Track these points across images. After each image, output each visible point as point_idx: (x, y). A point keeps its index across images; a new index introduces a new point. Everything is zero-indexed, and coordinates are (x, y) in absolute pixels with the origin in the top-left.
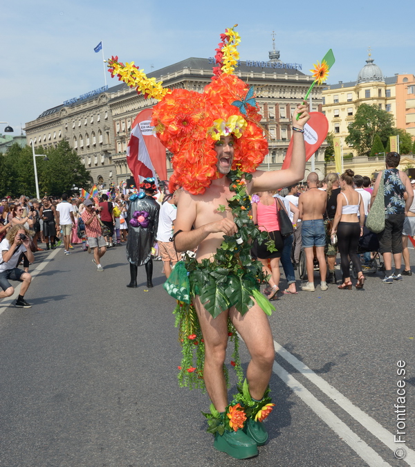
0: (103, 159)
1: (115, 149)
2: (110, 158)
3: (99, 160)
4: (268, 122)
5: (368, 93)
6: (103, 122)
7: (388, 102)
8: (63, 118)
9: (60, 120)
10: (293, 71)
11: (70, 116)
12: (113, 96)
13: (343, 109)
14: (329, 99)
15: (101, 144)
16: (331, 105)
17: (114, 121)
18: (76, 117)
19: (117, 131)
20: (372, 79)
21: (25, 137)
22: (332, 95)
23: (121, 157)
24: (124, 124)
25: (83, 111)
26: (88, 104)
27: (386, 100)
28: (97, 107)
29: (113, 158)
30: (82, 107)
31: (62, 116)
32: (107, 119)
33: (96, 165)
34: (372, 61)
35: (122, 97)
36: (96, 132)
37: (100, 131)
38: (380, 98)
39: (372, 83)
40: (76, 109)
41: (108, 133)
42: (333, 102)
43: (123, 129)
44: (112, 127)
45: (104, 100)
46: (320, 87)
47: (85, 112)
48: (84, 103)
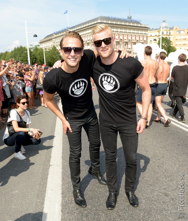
4: (128, 42)
5: (163, 33)
7: (170, 37)
8: (53, 39)
9: (52, 39)
10: (138, 23)
11: (55, 38)
12: (71, 30)
16: (149, 37)
18: (57, 38)
20: (164, 28)
21: (39, 46)
22: (151, 33)
26: (62, 33)
27: (169, 36)
30: (60, 35)
31: (52, 38)
34: (165, 21)
38: (167, 35)
40: (58, 35)
46: (147, 29)
47: (61, 36)
48: (61, 33)
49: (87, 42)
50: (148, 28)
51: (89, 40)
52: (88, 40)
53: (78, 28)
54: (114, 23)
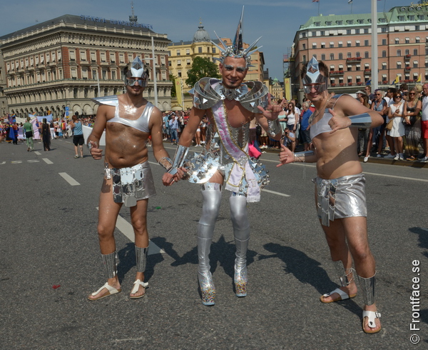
1: (7, 85)
2: (2, 91)
5: (200, 49)
10: (146, 30)
12: (4, 43)
13: (184, 60)
14: (174, 53)
16: (175, 57)
17: (6, 62)
19: (8, 70)
20: (203, 40)
22: (176, 49)
23: (11, 90)
24: (13, 64)
27: (213, 55)
29: (5, 91)
34: (202, 28)
38: (208, 53)
39: (203, 42)
42: (176, 55)
43: (12, 69)
44: (3, 67)
46: (166, 42)
49: (39, 67)
50: (166, 39)
51: (43, 63)
52: (42, 61)
53: (18, 38)
54: (96, 29)
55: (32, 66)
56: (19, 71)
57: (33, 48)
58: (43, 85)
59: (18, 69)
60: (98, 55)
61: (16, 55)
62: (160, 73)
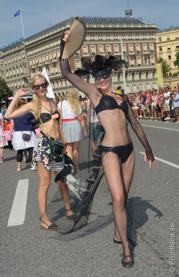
0: (23, 83)
1: (30, 77)
2: (27, 82)
3: (21, 83)
6: (22, 60)
10: (137, 22)
12: (27, 44)
13: (173, 44)
14: (164, 39)
15: (22, 73)
16: (165, 42)
17: (29, 59)
18: (6, 58)
19: (31, 65)
22: (166, 35)
24: (34, 61)
25: (11, 54)
26: (13, 49)
28: (18, 51)
29: (29, 82)
30: (10, 51)
32: (24, 58)
33: (20, 86)
35: (32, 44)
36: (19, 66)
37: (21, 66)
41: (25, 67)
42: (166, 40)
43: (34, 64)
44: (27, 63)
45: (22, 46)
46: (154, 31)
47: (12, 54)
48: (11, 49)
49: (53, 61)
50: (155, 28)
51: (55, 58)
52: (54, 57)
53: (37, 40)
54: (95, 26)
55: (48, 61)
56: (39, 65)
57: (48, 46)
58: (56, 76)
59: (37, 64)
60: (97, 49)
61: (36, 53)
62: (149, 58)
